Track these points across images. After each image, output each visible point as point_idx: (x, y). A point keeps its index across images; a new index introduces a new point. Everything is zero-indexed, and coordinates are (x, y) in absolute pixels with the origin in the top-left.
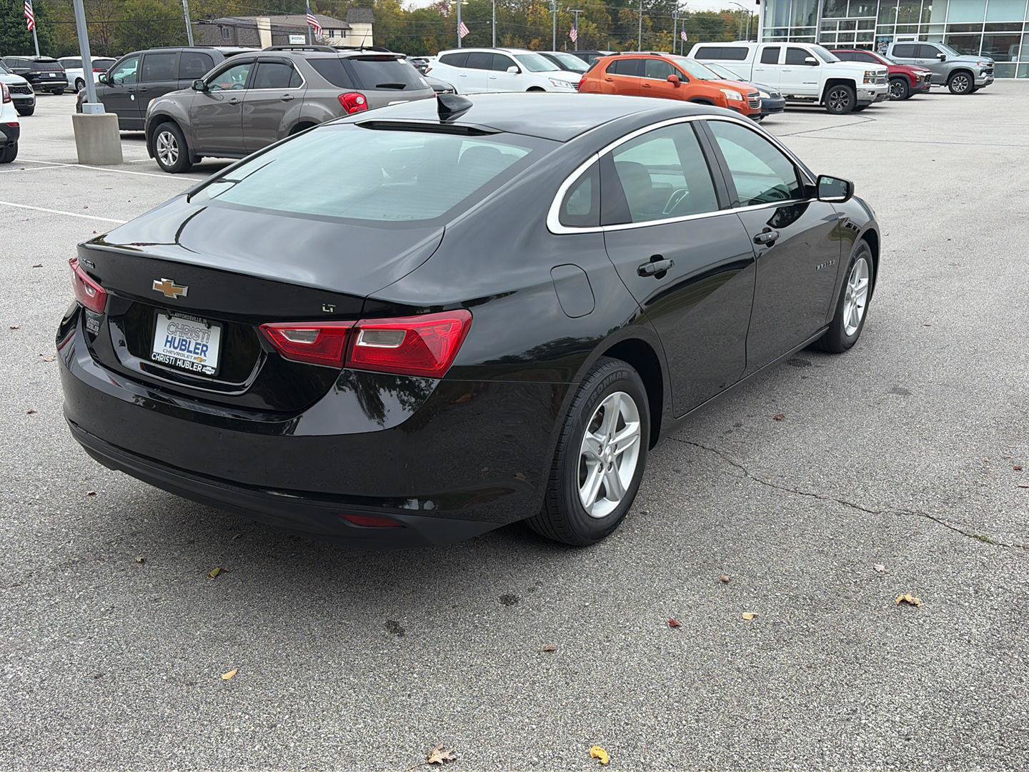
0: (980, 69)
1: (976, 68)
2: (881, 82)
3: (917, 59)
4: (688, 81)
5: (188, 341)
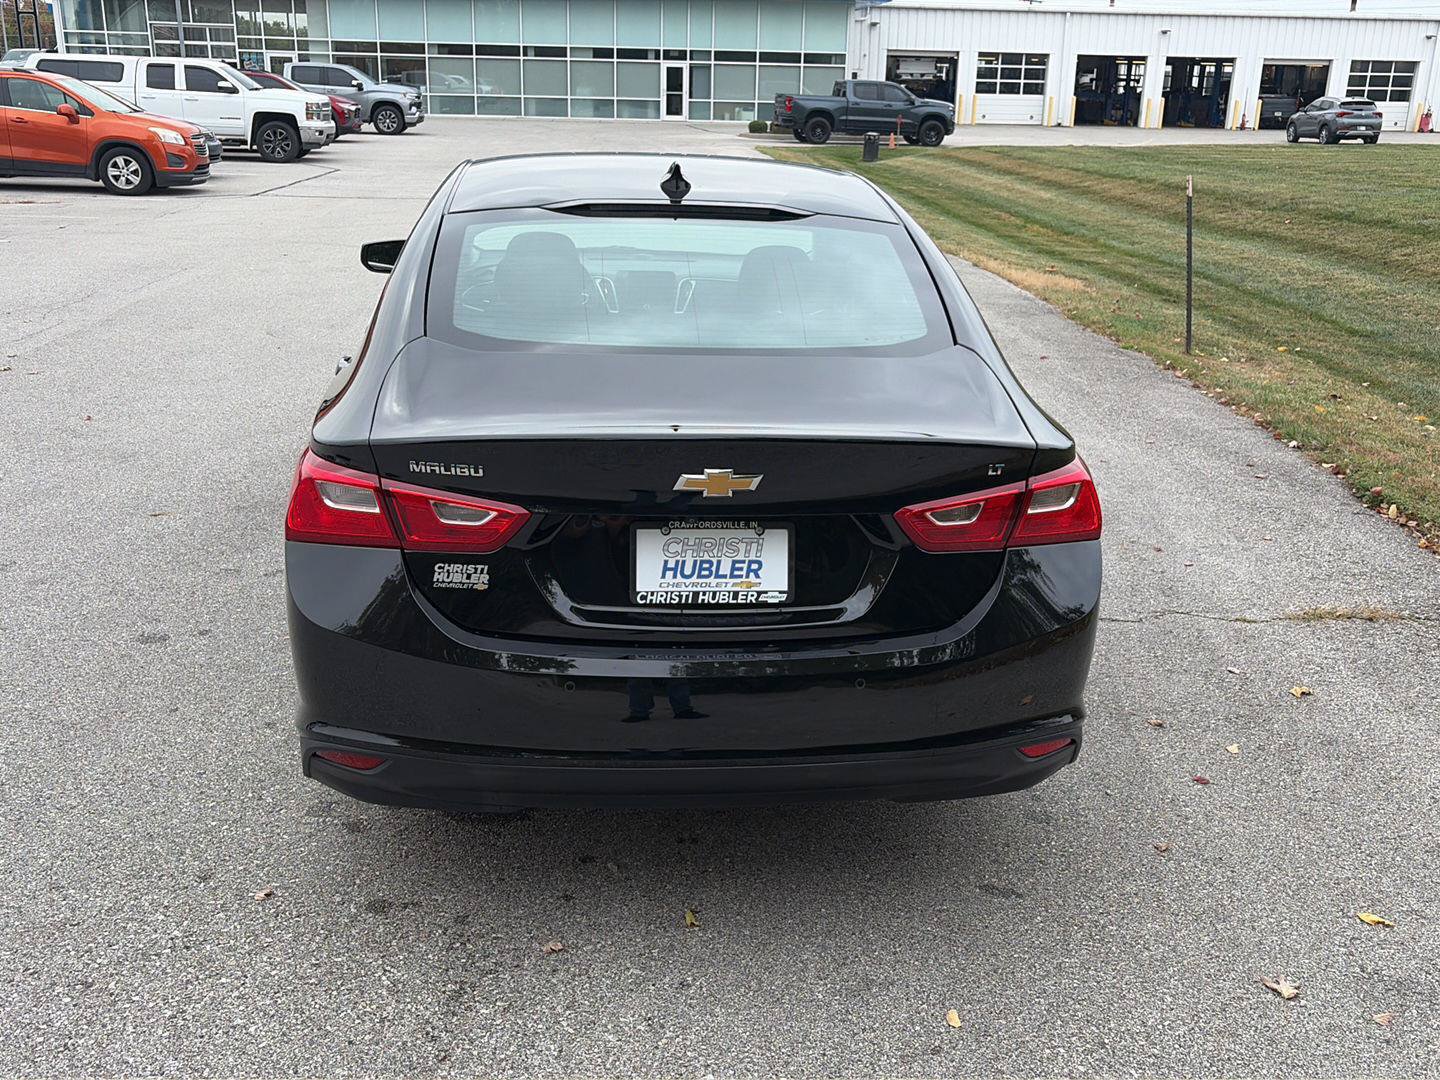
0: (409, 102)
1: (404, 101)
2: (325, 118)
3: (327, 87)
4: (92, 114)
5: (715, 561)
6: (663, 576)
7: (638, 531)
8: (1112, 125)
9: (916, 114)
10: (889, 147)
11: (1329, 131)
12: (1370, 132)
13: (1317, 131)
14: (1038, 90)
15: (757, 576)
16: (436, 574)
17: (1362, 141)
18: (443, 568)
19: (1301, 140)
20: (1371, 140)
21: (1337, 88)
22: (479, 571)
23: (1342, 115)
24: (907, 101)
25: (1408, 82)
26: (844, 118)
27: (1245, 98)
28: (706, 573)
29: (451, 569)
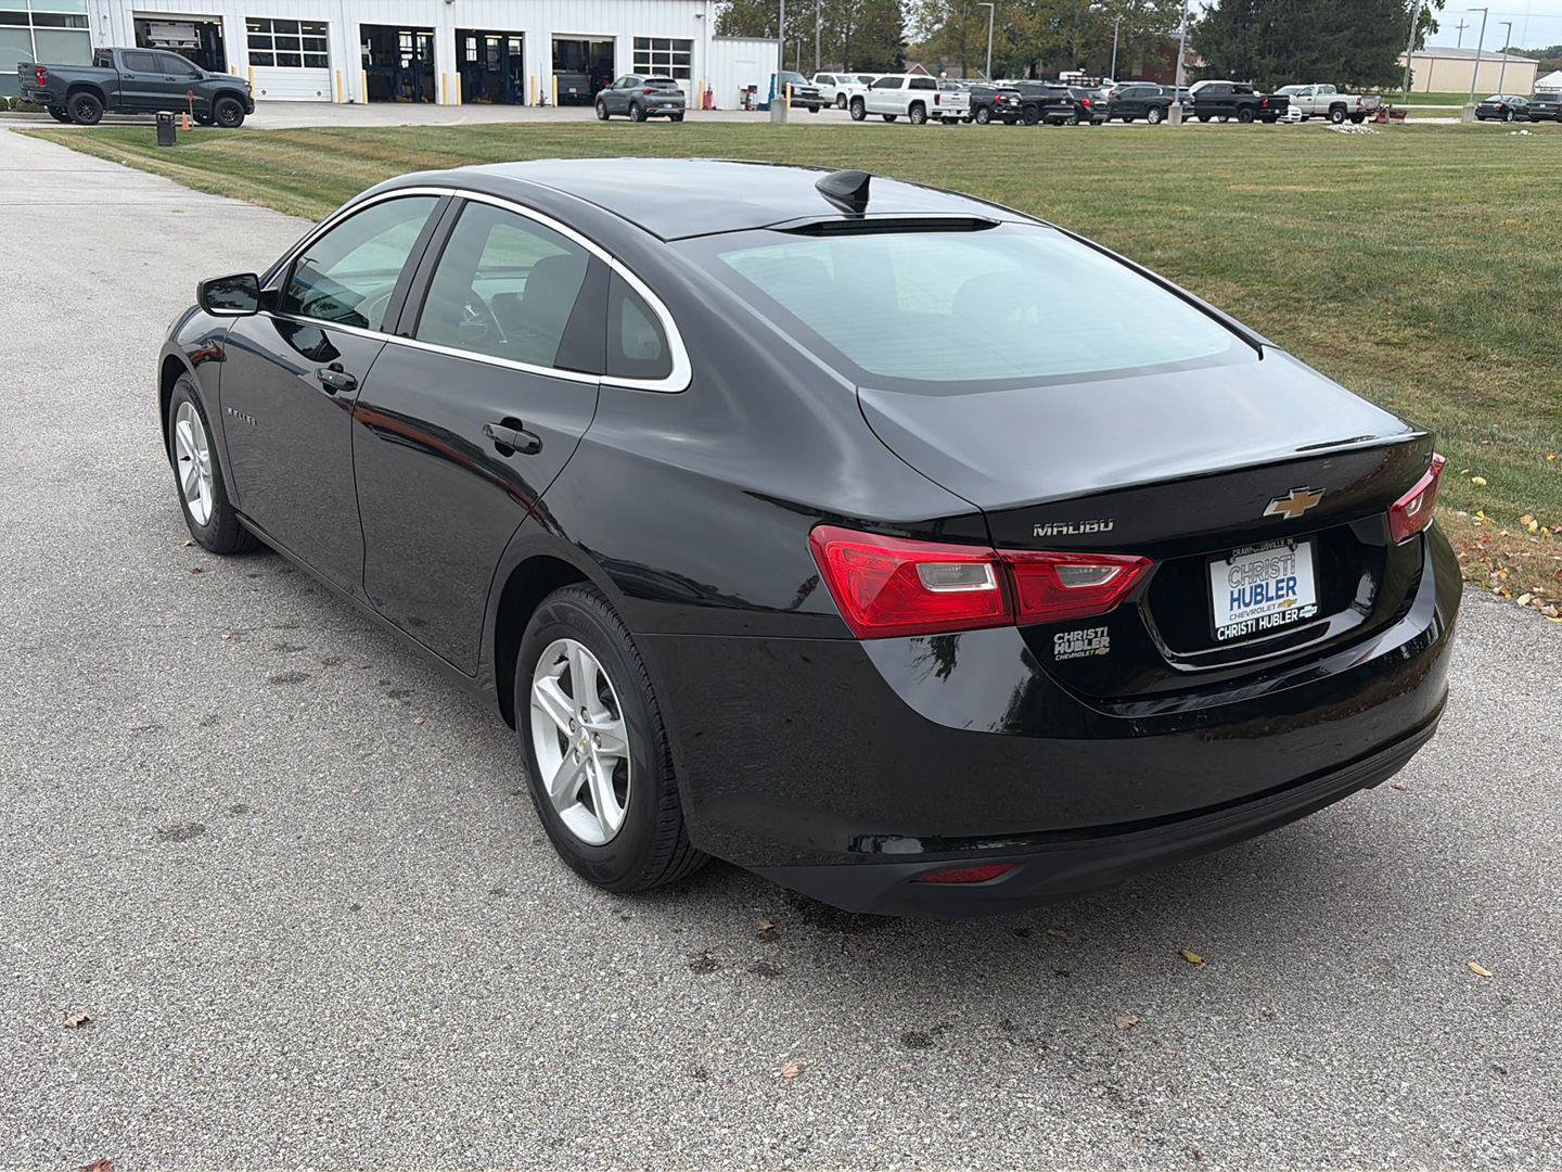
5: (1264, 583)
6: (1232, 609)
7: (1212, 564)
8: (406, 102)
9: (204, 89)
10: (183, 128)
11: (639, 108)
12: (676, 110)
13: (627, 108)
14: (323, 62)
15: (1294, 593)
16: (1057, 646)
17: (669, 119)
18: (1063, 638)
19: (611, 117)
20: (677, 117)
21: (624, 65)
22: (1099, 635)
23: (649, 92)
24: (192, 73)
25: (686, 60)
26: (117, 93)
27: (539, 74)
28: (1259, 598)
29: (1071, 637)
